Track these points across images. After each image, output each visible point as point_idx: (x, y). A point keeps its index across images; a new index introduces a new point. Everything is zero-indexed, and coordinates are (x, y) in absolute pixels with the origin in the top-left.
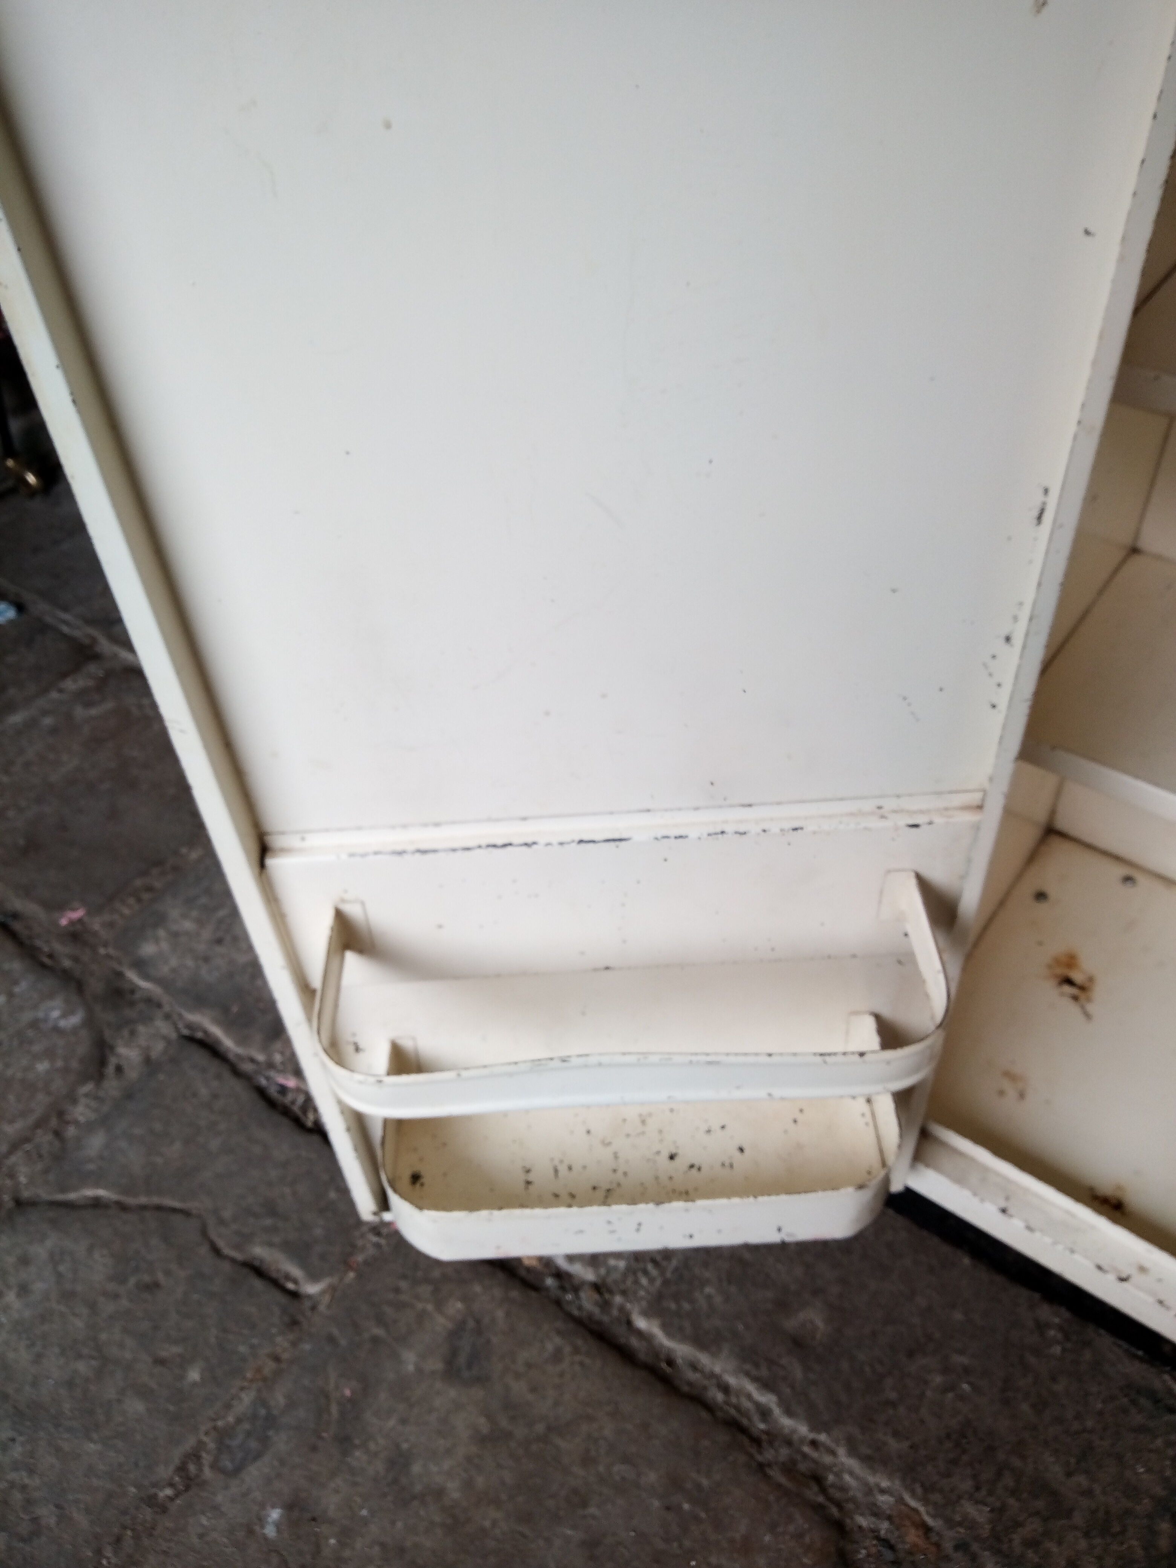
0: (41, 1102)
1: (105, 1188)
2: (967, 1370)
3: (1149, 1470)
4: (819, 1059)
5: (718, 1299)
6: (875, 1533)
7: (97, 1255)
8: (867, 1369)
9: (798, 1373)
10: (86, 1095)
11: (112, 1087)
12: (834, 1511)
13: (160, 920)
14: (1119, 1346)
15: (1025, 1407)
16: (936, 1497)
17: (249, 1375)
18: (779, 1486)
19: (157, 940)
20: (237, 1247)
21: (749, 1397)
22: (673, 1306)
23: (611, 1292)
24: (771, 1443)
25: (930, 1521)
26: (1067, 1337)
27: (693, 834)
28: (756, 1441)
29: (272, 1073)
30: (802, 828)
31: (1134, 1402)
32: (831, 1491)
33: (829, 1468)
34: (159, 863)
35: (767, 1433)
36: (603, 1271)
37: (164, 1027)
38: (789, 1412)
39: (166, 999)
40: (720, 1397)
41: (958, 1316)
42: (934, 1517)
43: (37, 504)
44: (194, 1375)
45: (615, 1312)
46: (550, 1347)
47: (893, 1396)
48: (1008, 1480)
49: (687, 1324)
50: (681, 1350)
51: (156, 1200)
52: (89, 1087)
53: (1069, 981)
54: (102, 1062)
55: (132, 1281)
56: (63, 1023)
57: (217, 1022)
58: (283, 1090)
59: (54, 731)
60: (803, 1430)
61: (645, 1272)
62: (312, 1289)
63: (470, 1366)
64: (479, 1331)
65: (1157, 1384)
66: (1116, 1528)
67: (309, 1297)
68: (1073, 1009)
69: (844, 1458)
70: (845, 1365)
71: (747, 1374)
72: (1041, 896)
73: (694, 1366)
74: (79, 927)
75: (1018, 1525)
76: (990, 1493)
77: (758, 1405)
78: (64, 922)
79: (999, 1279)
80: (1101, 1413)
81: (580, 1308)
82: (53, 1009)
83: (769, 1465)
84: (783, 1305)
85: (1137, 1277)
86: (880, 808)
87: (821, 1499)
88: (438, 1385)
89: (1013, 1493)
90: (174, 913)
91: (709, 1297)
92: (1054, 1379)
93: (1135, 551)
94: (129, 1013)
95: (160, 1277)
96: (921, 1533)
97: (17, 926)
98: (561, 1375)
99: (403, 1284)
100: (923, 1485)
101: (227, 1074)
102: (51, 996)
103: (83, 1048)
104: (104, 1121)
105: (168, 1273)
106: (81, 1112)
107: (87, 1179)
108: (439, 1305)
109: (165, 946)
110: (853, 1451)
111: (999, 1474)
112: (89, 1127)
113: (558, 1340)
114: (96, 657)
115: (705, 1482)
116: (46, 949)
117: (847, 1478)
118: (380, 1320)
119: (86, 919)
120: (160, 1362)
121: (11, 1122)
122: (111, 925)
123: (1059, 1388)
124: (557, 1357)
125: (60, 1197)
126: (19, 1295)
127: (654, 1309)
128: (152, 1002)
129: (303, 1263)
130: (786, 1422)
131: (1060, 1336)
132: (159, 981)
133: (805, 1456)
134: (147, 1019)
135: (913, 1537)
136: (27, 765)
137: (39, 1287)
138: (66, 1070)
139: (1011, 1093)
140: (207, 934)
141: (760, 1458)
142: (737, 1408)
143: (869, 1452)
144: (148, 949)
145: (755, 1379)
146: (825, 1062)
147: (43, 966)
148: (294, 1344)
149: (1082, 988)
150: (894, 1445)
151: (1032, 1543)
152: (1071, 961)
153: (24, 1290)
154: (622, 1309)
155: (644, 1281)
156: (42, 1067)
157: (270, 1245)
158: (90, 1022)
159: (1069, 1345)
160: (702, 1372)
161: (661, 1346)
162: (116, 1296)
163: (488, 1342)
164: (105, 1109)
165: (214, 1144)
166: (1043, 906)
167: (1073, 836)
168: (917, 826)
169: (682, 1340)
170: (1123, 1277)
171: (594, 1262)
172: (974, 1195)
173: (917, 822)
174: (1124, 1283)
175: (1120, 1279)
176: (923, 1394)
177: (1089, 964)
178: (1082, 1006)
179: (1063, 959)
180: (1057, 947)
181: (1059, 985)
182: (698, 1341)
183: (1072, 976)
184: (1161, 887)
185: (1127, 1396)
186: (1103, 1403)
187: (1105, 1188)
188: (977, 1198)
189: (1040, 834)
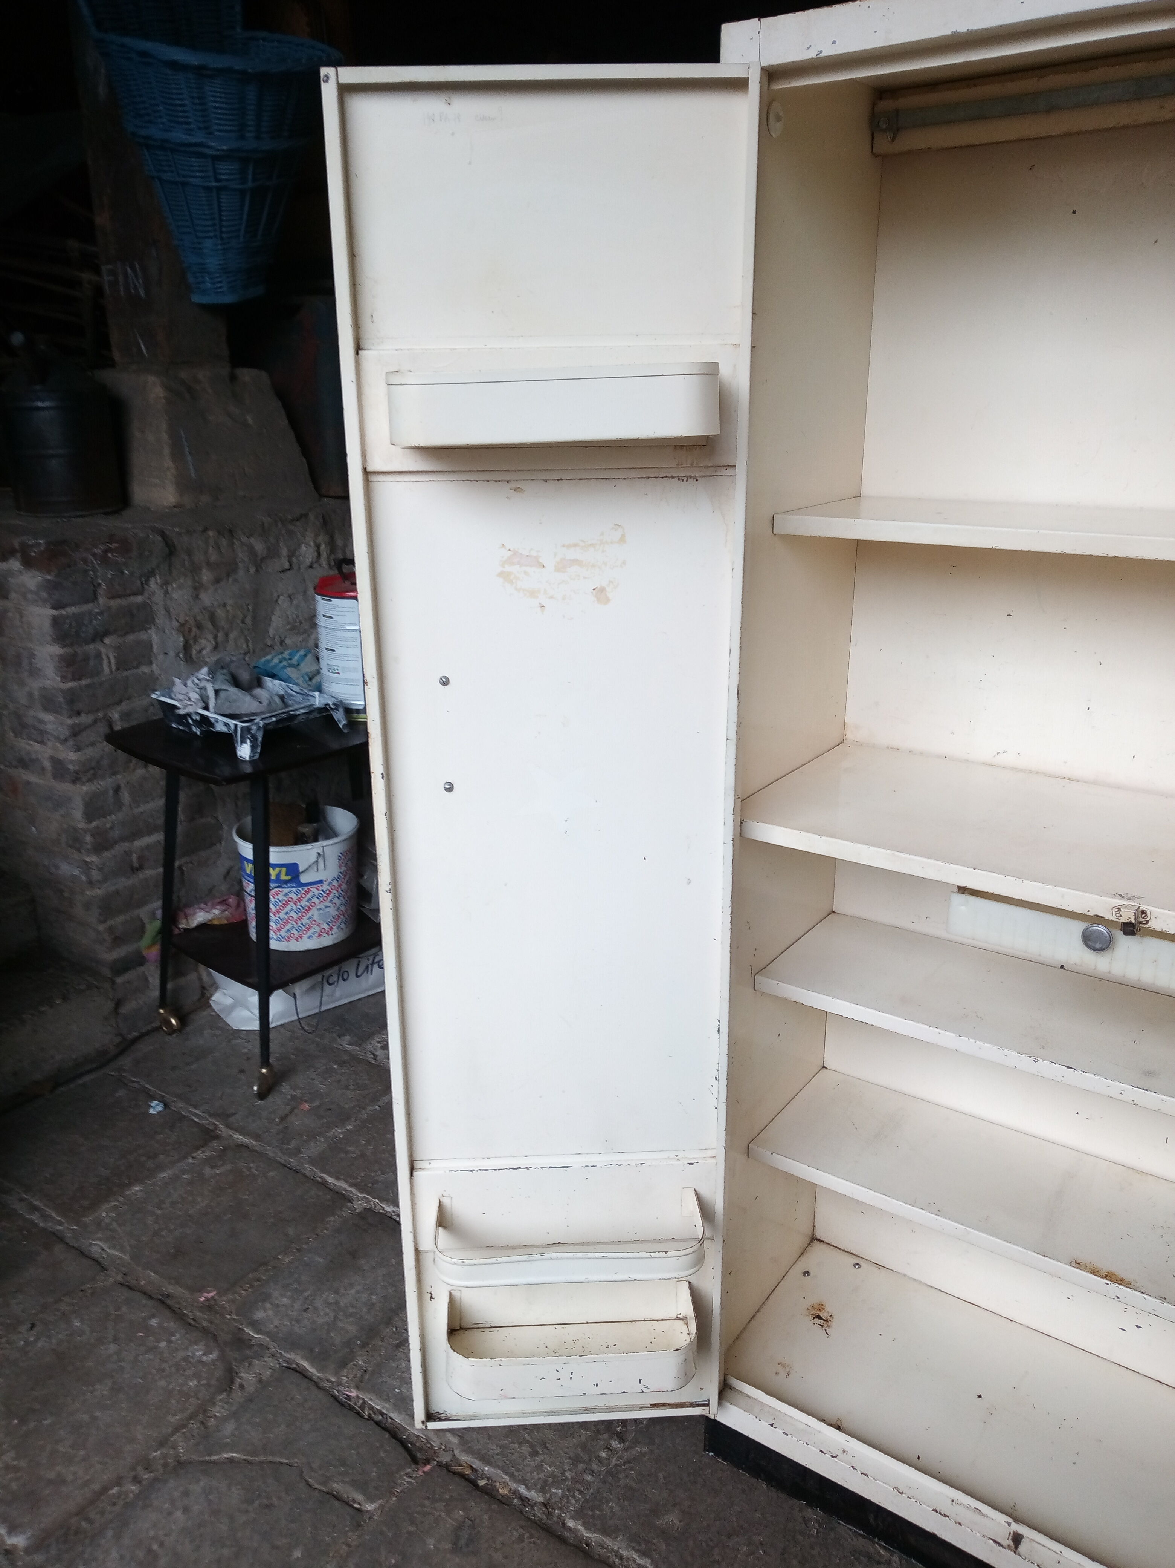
0: (192, 1404)
1: (236, 1452)
2: (762, 1544)
4: (648, 1254)
5: (617, 1509)
7: (233, 1489)
8: (704, 1544)
9: (663, 1547)
10: (221, 1401)
11: (238, 1396)
13: (266, 1297)
17: (331, 1554)
19: (265, 1310)
20: (324, 1483)
21: (634, 1561)
22: (591, 1513)
23: (553, 1508)
26: (820, 1525)
27: (598, 1165)
29: (341, 1388)
30: (644, 1164)
31: (857, 1559)
34: (265, 1264)
36: (548, 1495)
37: (271, 1362)
39: (272, 1345)
40: (617, 1561)
41: (758, 1515)
43: (173, 1039)
44: (297, 1554)
45: (555, 1519)
46: (516, 1535)
47: (718, 1558)
49: (598, 1522)
50: (594, 1537)
51: (270, 1458)
52: (223, 1396)
53: (819, 1317)
54: (232, 1382)
55: (257, 1503)
56: (204, 1358)
57: (306, 1359)
58: (348, 1398)
59: (190, 1183)
61: (574, 1497)
62: (370, 1507)
63: (467, 1546)
64: (473, 1526)
67: (368, 1511)
68: (821, 1331)
70: (691, 1543)
71: (633, 1548)
72: (807, 1273)
73: (602, 1546)
74: (212, 1302)
78: (202, 1299)
79: (783, 1496)
81: (534, 1516)
82: (198, 1350)
84: (656, 1511)
85: (841, 1456)
86: (677, 1156)
88: (448, 1556)
90: (276, 1294)
91: (612, 1508)
92: (812, 1548)
93: (824, 1067)
94: (248, 1352)
95: (275, 1501)
97: (169, 1301)
98: (522, 1549)
99: (427, 1502)
101: (313, 1388)
102: (196, 1343)
103: (218, 1373)
104: (235, 1415)
105: (279, 1498)
106: (218, 1410)
107: (224, 1447)
108: (448, 1513)
109: (270, 1312)
112: (225, 1419)
113: (521, 1531)
114: (217, 1137)
116: (191, 1315)
118: (413, 1522)
119: (216, 1298)
120: (274, 1547)
121: (174, 1415)
122: (233, 1301)
123: (814, 1552)
124: (521, 1539)
125: (208, 1458)
126: (183, 1513)
127: (578, 1515)
128: (263, 1347)
129: (364, 1492)
131: (816, 1525)
132: (267, 1334)
134: (260, 1356)
136: (173, 1203)
137: (196, 1508)
138: (208, 1385)
139: (783, 1374)
140: (297, 1306)
144: (259, 1315)
145: (637, 1551)
146: (651, 1256)
147: (190, 1325)
148: (359, 1537)
149: (826, 1321)
152: (821, 1307)
153: (186, 1510)
154: (559, 1517)
155: (573, 1501)
156: (192, 1383)
157: (344, 1482)
158: (222, 1357)
159: (821, 1530)
160: (607, 1549)
161: (583, 1536)
162: (247, 1511)
163: (479, 1531)
164: (234, 1408)
165: (307, 1427)
166: (807, 1278)
167: (826, 1241)
168: (692, 1164)
169: (595, 1532)
170: (834, 1455)
171: (543, 1490)
172: (756, 1418)
173: (692, 1162)
174: (835, 1459)
175: (833, 1457)
176: (736, 1556)
177: (830, 1308)
178: (826, 1330)
179: (817, 1306)
180: (814, 1300)
181: (814, 1318)
182: (605, 1532)
183: (821, 1315)
184: (874, 1269)
185: (853, 1556)
186: (839, 1560)
187: (832, 1417)
188: (758, 1419)
189: (806, 1240)
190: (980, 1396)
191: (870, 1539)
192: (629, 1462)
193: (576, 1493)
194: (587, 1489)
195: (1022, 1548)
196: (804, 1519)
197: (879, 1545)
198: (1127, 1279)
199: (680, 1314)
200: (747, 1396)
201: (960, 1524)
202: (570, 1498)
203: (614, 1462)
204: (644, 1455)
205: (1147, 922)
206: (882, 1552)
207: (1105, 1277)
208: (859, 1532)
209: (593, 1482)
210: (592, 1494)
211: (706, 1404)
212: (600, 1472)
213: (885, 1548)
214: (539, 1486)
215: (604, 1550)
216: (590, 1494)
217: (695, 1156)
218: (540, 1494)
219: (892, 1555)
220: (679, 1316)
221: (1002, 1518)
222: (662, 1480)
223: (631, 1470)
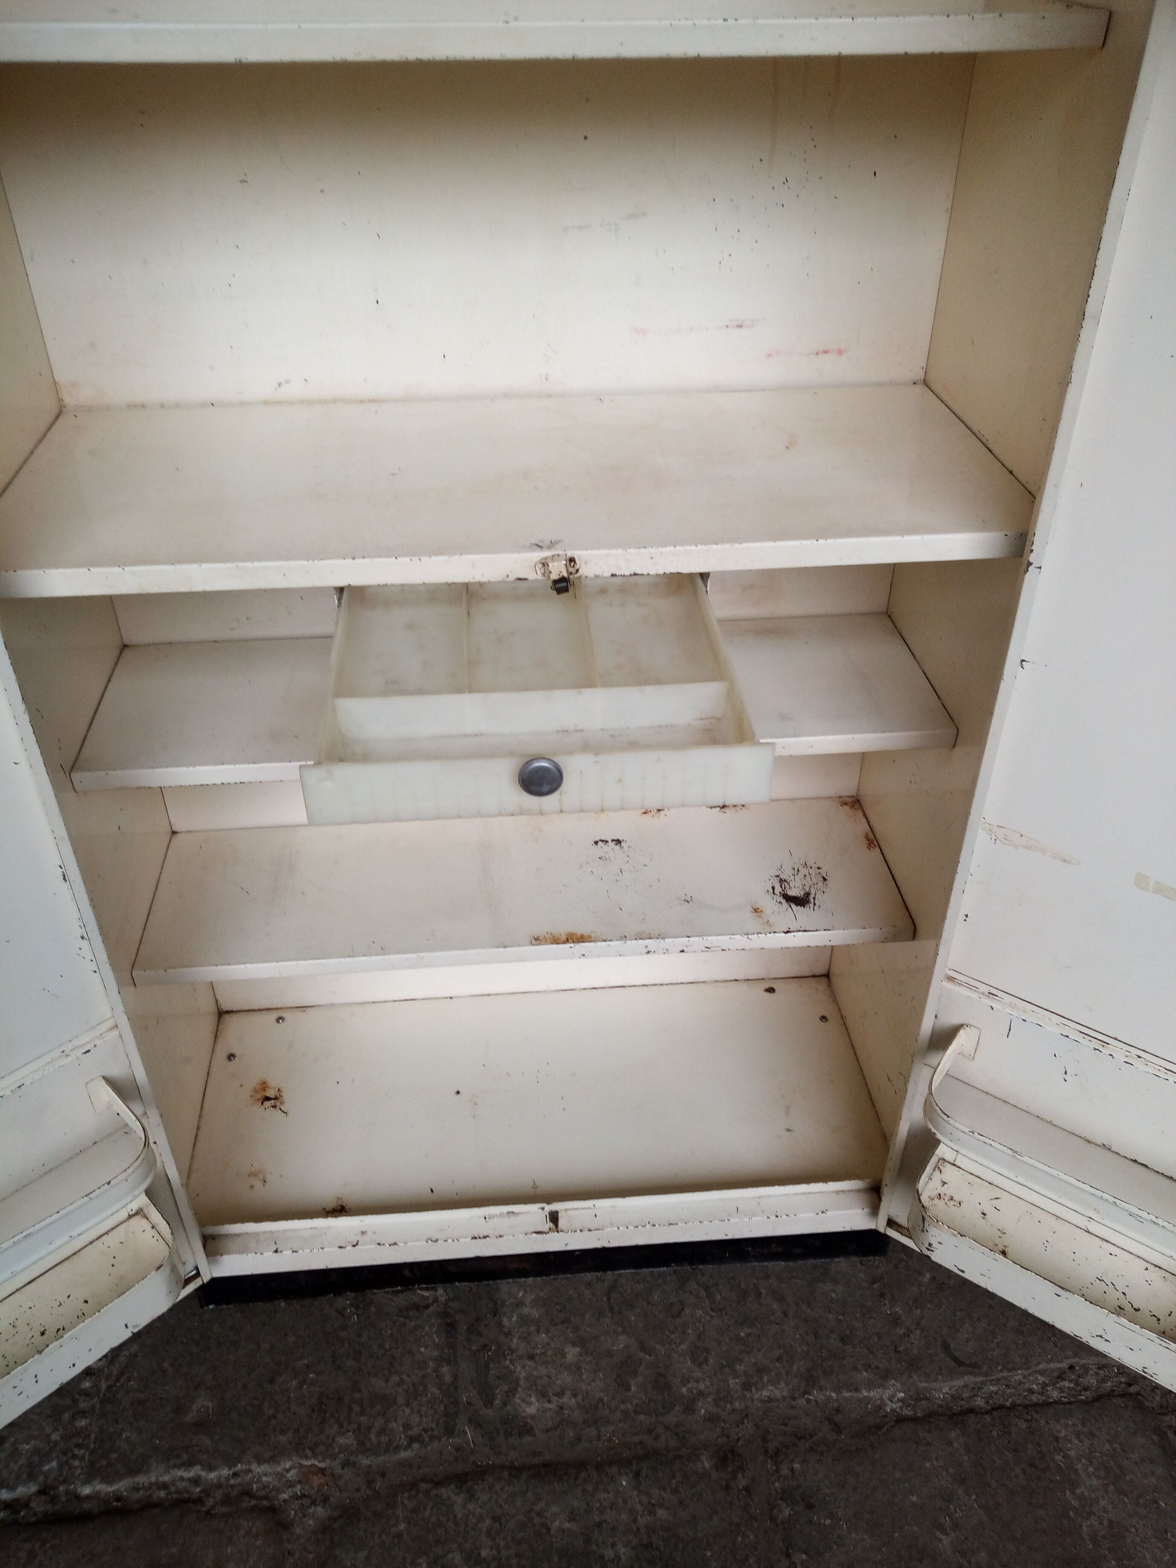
2: (308, 1366)
3: (426, 1347)
4: (86, 1199)
5: (134, 1436)
6: (296, 1497)
8: (249, 1408)
9: (207, 1441)
12: (265, 1503)
14: (387, 1292)
15: (350, 1363)
16: (322, 1448)
18: (223, 1515)
21: (182, 1479)
22: (104, 1462)
23: (55, 1488)
24: (208, 1495)
25: (322, 1465)
26: (357, 1308)
28: (199, 1501)
30: (23, 1084)
31: (405, 1318)
32: (258, 1494)
33: (252, 1482)
35: (204, 1491)
38: (211, 1468)
40: (162, 1494)
41: (291, 1339)
42: (323, 1461)
45: (63, 1499)
46: (23, 1555)
47: (271, 1412)
48: (356, 1408)
49: (119, 1467)
50: (121, 1486)
53: (267, 1099)
60: (225, 1472)
61: (75, 1457)
65: (415, 1299)
66: (421, 1388)
68: (277, 1113)
69: (257, 1469)
70: (234, 1416)
71: (175, 1466)
72: (231, 1057)
73: (136, 1489)
75: (370, 1428)
76: (349, 1423)
77: (190, 1480)
80: (392, 1335)
81: (35, 1514)
83: (213, 1508)
84: (180, 1408)
85: (361, 1240)
86: (63, 1052)
87: (253, 1502)
89: (362, 1413)
91: (127, 1439)
92: (360, 1336)
93: (174, 833)
96: (320, 1475)
100: (309, 1448)
110: (260, 1460)
111: (350, 1409)
113: (28, 1546)
115: (174, 1550)
117: (264, 1479)
123: (364, 1339)
124: (32, 1555)
127: (92, 1473)
130: (212, 1475)
131: (353, 1309)
133: (232, 1486)
135: (316, 1481)
139: (258, 1183)
141: (205, 1509)
142: (178, 1492)
143: (271, 1454)
145: (182, 1465)
146: (91, 1198)
149: (276, 1098)
150: (283, 1439)
151: (382, 1431)
152: (264, 1086)
154: (67, 1492)
155: (76, 1463)
159: (360, 1312)
160: (143, 1488)
161: (108, 1494)
166: (235, 1062)
167: (235, 1009)
168: (89, 1051)
169: (120, 1480)
170: (355, 1244)
171: (32, 1477)
172: (256, 1253)
173: (87, 1049)
174: (357, 1247)
175: (354, 1246)
176: (289, 1398)
177: (274, 1082)
178: (281, 1109)
179: (259, 1087)
180: (253, 1082)
181: (262, 1103)
182: (133, 1471)
183: (268, 1095)
184: (299, 1014)
185: (402, 1316)
186: (390, 1329)
187: (331, 1204)
188: (259, 1254)
189: (214, 1019)
190: (458, 1093)
191: (410, 1290)
192: (121, 1374)
193: (76, 1451)
194: (88, 1436)
195: (562, 1223)
196: (337, 1311)
197: (421, 1289)
198: (586, 934)
199: (132, 1210)
200: (235, 1235)
201: (501, 1236)
202: (71, 1461)
203: (104, 1386)
204: (136, 1355)
205: (577, 571)
206: (426, 1294)
207: (567, 941)
208: (397, 1289)
209: (90, 1424)
210: (96, 1438)
211: (195, 1274)
212: (93, 1407)
213: (427, 1289)
214: (25, 1476)
215: (141, 1492)
216: (93, 1440)
217: (88, 1039)
218: (31, 1484)
219: (436, 1291)
220: (131, 1213)
221: (534, 1208)
222: (170, 1369)
223: (129, 1381)
